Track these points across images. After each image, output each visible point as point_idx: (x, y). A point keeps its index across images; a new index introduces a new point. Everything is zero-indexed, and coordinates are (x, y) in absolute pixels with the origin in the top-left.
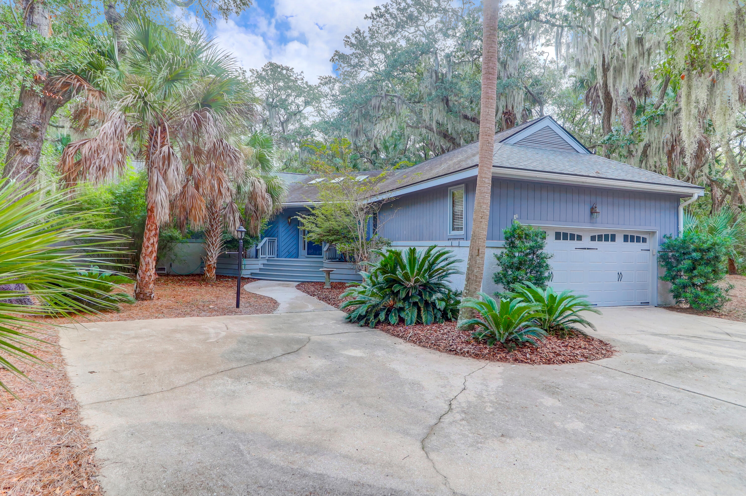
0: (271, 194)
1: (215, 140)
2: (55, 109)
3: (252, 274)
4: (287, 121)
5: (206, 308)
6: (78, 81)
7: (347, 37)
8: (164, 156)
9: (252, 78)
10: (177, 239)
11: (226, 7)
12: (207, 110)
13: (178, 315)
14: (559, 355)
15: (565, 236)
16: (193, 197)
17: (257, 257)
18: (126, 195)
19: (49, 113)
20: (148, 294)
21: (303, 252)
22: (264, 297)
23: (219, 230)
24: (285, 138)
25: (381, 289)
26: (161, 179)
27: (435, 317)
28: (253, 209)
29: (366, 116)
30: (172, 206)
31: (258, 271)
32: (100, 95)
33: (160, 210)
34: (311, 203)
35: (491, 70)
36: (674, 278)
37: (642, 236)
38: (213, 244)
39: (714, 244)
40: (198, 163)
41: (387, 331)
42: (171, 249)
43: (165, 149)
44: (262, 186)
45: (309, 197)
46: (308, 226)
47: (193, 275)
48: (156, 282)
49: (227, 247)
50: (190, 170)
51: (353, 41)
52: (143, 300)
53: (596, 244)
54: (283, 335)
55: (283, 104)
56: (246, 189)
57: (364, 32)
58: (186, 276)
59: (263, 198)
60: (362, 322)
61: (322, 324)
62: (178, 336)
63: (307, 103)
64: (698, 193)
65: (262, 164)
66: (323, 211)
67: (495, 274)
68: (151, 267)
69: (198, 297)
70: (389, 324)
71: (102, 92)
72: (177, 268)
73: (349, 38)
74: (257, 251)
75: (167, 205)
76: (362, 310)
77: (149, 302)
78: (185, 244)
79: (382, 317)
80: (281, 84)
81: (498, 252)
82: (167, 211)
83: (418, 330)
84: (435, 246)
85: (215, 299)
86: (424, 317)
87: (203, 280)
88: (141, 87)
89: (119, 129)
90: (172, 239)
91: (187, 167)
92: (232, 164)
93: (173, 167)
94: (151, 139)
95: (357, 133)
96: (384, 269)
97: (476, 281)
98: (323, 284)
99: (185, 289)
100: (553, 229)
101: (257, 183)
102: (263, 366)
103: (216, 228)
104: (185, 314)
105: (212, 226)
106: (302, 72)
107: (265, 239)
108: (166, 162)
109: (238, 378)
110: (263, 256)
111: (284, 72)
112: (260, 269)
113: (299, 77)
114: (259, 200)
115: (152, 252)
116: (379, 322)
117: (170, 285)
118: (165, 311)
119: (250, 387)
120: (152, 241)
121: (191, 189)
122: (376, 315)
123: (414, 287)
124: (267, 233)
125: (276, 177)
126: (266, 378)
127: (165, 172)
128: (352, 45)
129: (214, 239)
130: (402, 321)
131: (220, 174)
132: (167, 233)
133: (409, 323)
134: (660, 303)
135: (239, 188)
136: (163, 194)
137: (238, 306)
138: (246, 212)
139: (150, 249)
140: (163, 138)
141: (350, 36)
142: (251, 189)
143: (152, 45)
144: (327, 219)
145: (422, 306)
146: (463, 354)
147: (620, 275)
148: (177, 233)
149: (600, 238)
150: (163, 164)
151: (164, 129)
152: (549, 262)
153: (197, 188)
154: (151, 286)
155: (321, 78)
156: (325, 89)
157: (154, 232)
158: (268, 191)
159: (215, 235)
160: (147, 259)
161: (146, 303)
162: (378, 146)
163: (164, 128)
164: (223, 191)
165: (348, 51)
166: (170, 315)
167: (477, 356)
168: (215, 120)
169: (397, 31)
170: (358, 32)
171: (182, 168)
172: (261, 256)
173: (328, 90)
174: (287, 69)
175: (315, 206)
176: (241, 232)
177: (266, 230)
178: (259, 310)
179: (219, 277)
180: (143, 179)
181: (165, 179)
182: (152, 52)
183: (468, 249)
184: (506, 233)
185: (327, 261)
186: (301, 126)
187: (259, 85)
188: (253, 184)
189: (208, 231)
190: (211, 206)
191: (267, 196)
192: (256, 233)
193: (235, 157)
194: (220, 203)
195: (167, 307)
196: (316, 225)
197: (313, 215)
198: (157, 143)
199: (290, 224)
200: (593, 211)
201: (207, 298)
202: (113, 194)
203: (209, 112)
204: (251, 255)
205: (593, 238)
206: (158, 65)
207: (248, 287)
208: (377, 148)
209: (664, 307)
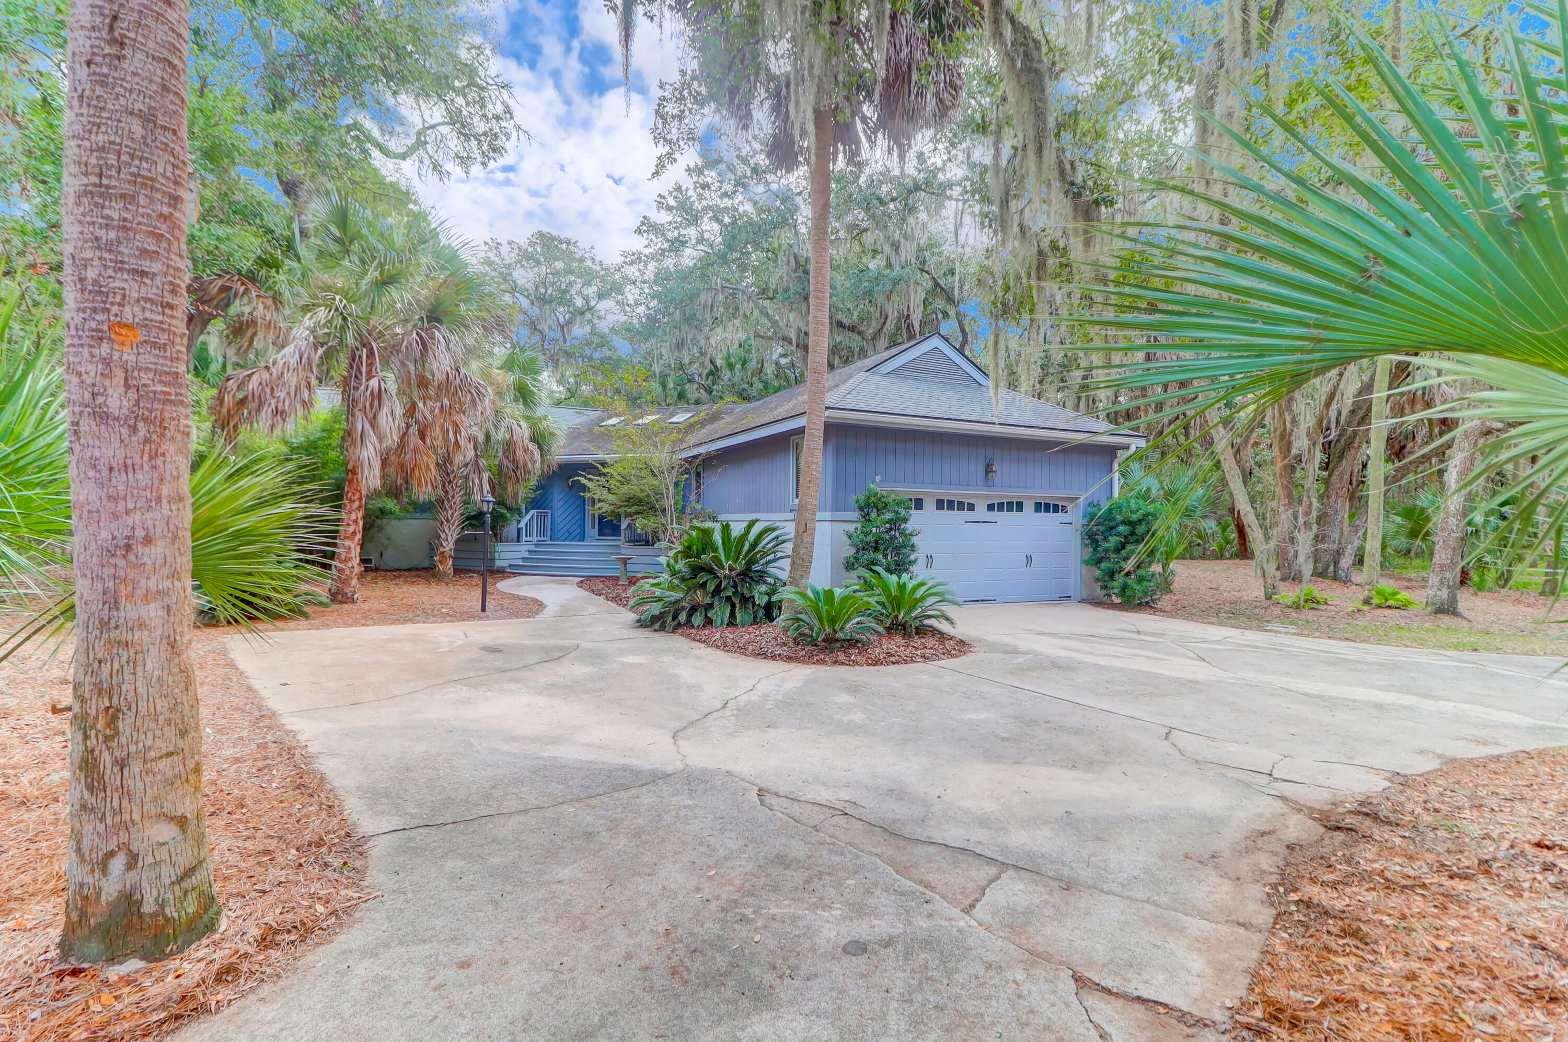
0: (538, 443)
1: (449, 369)
2: (205, 323)
3: (510, 566)
4: (570, 322)
5: (436, 613)
6: (243, 284)
7: (660, 196)
8: (372, 392)
9: (512, 255)
10: (391, 513)
11: (465, 155)
12: (436, 327)
13: (395, 622)
14: (892, 655)
15: (951, 505)
16: (416, 450)
17: (518, 541)
18: (309, 445)
19: (198, 330)
20: (349, 595)
21: (592, 532)
22: (525, 598)
23: (458, 499)
24: (566, 352)
25: (683, 579)
26: (367, 426)
27: (755, 617)
28: (510, 465)
29: (690, 320)
30: (384, 463)
31: (520, 562)
32: (275, 304)
33: (366, 472)
34: (601, 456)
35: (820, 287)
36: (1099, 562)
37: (1060, 504)
38: (447, 520)
39: (1146, 515)
40: (424, 399)
41: (688, 636)
42: (380, 529)
43: (374, 383)
44: (523, 432)
45: (599, 448)
46: (599, 493)
47: (417, 569)
48: (361, 577)
49: (471, 525)
50: (411, 410)
51: (672, 202)
52: (341, 602)
53: (995, 515)
54: (543, 642)
55: (563, 297)
56: (500, 435)
57: (687, 189)
58: (406, 570)
59: (526, 450)
60: (657, 626)
61: (601, 629)
62: (397, 645)
63: (601, 296)
64: (1137, 444)
65: (524, 397)
66: (620, 469)
67: (846, 558)
68: (353, 555)
69: (425, 599)
70: (693, 626)
71: (277, 299)
72: (391, 558)
73: (664, 197)
74: (519, 530)
75: (377, 464)
76: (656, 609)
77: (351, 605)
78: (404, 522)
79: (683, 617)
80: (559, 265)
81: (851, 527)
82: (378, 473)
83: (729, 634)
84: (757, 520)
85: (450, 601)
86: (738, 616)
87: (434, 576)
88: (338, 297)
89: (306, 356)
90: (383, 512)
91: (407, 407)
92: (474, 402)
93: (385, 410)
94: (352, 367)
95: (680, 345)
96: (687, 552)
97: (803, 566)
98: (617, 578)
99: (405, 588)
100: (933, 494)
101: (515, 427)
102: (509, 674)
103: (453, 497)
104: (405, 621)
105: (446, 492)
106: (592, 247)
107: (532, 512)
108: (376, 402)
109: (475, 686)
110: (528, 539)
111: (564, 246)
112: (524, 559)
113: (587, 255)
114: (520, 453)
115: (354, 533)
116: (679, 625)
117: (381, 583)
118: (376, 616)
119: (489, 694)
120: (354, 517)
121: (414, 440)
122: (675, 617)
123: (729, 577)
124: (534, 504)
125: (545, 417)
126: (512, 686)
127: (375, 417)
128: (669, 208)
129: (450, 512)
130: (709, 622)
131: (456, 418)
132: (377, 504)
133: (719, 623)
134: (1085, 597)
135: (488, 437)
136: (372, 449)
137: (483, 610)
138: (500, 471)
139: (351, 529)
140: (370, 365)
141: (666, 194)
142: (507, 437)
143: (352, 229)
144: (625, 481)
145: (736, 601)
146: (773, 658)
147: (1029, 559)
148: (391, 504)
149: (1001, 507)
150: (371, 406)
151: (371, 353)
152: (914, 540)
153: (422, 436)
154: (354, 582)
155: (624, 254)
156: (632, 271)
157: (357, 504)
158: (533, 439)
159: (451, 508)
160: (348, 543)
161: (346, 606)
162: (719, 363)
163: (371, 350)
164: (462, 443)
165: (662, 218)
166: (383, 622)
167: (789, 659)
168: (448, 341)
169: (735, 192)
170: (678, 189)
171: (399, 411)
172: (525, 539)
173: (637, 274)
174: (568, 243)
175: (608, 460)
176: (488, 502)
177: (533, 499)
178: (516, 614)
179: (457, 571)
180: (336, 420)
181: (374, 425)
182: (352, 241)
183: (793, 524)
184: (857, 501)
185: (626, 545)
186: (593, 332)
187: (522, 266)
188: (510, 429)
189: (440, 501)
190: (445, 464)
191: (532, 447)
192: (517, 502)
193: (479, 393)
194: (458, 459)
195: (377, 612)
196: (609, 489)
197: (604, 475)
198: (361, 373)
199: (571, 488)
200: (988, 469)
201: (438, 599)
202: (286, 443)
203: (438, 330)
204: (510, 538)
205: (991, 508)
206: (363, 262)
207: (505, 586)
208: (716, 367)
209: (1091, 603)
